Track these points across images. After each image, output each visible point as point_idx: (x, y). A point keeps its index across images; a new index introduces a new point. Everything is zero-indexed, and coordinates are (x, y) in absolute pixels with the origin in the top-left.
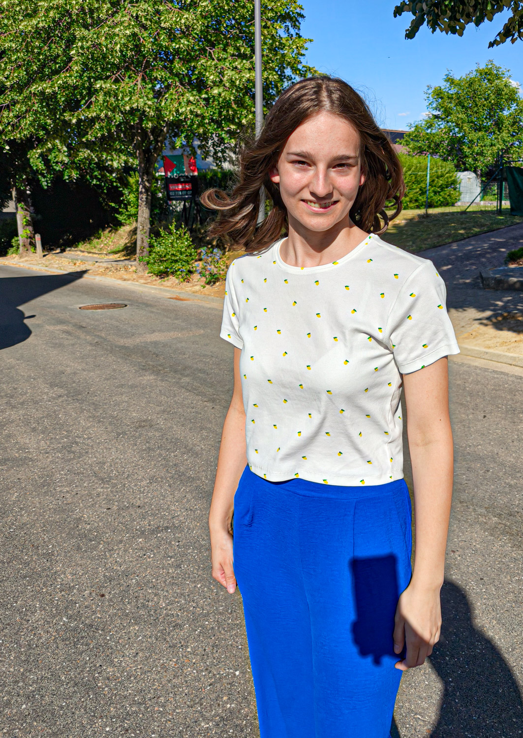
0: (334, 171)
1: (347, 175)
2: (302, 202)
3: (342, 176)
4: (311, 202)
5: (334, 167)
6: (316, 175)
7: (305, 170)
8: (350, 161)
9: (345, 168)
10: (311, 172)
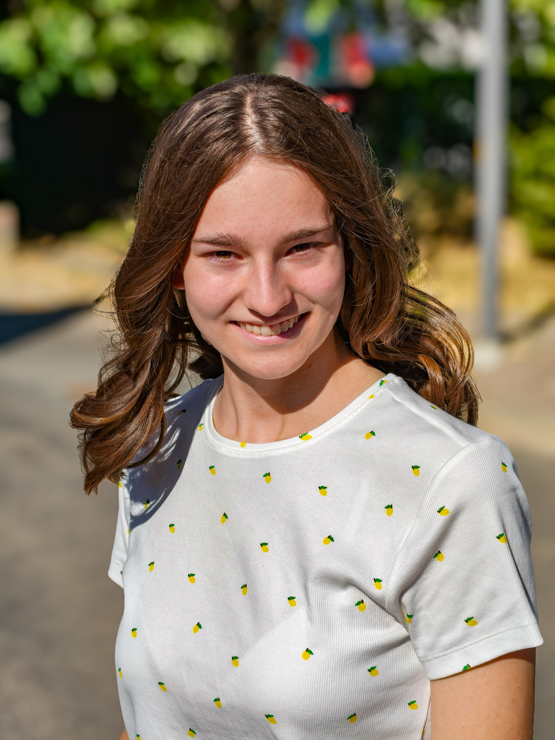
0: (290, 261)
1: (316, 262)
2: (232, 327)
3: (308, 266)
4: (252, 324)
5: (289, 253)
6: (255, 274)
7: (231, 267)
8: (318, 238)
9: (310, 252)
10: (244, 269)
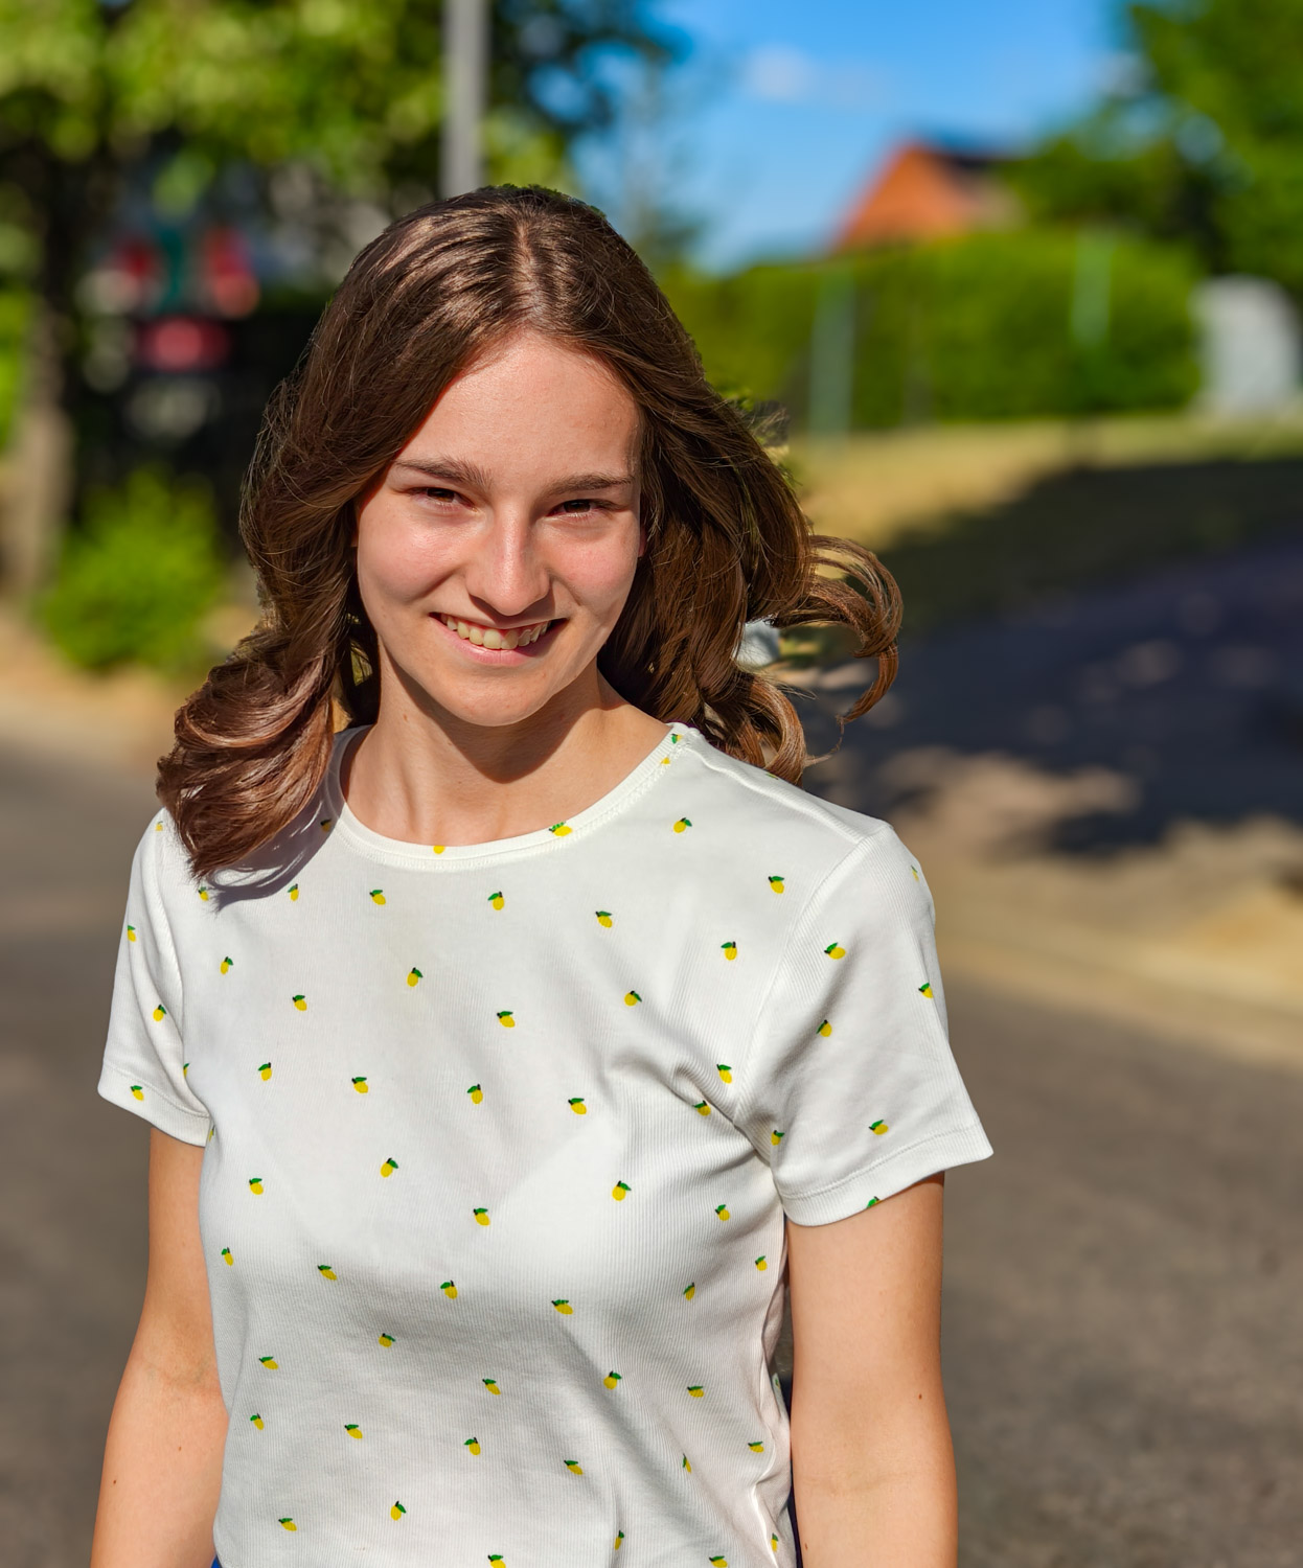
1: (598, 536)
3: (582, 540)
5: (554, 512)
6: (494, 537)
7: (453, 520)
8: (611, 494)
9: (593, 515)
